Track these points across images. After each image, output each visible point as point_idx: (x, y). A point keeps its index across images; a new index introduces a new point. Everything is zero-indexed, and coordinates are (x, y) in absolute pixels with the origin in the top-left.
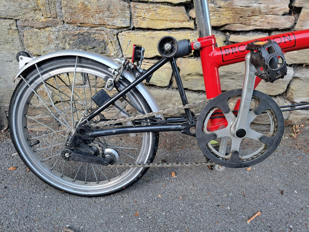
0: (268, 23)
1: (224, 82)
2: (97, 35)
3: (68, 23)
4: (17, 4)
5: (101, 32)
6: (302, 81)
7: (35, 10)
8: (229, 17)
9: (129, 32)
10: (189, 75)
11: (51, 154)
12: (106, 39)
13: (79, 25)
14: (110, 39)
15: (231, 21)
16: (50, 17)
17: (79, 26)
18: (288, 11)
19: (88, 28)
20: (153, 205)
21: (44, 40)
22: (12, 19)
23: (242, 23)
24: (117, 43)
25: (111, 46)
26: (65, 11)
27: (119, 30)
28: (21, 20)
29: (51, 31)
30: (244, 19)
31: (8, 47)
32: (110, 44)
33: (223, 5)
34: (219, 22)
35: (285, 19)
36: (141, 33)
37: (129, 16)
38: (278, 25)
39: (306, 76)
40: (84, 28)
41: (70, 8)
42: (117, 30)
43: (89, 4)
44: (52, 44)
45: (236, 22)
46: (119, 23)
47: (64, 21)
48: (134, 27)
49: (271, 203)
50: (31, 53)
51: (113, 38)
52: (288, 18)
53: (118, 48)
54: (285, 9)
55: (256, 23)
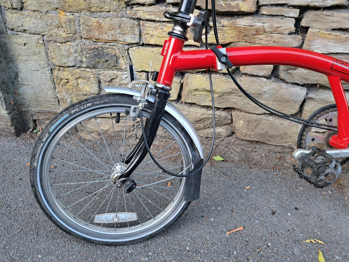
0: (274, 42)
1: (231, 99)
2: (110, 50)
3: (85, 38)
4: (44, 22)
5: (113, 47)
6: (317, 102)
7: (58, 27)
8: (233, 35)
9: (138, 48)
10: (196, 90)
11: (65, 156)
12: (118, 54)
13: (95, 40)
14: (121, 54)
15: (235, 39)
16: (70, 33)
17: (95, 42)
18: (294, 30)
19: (102, 43)
20: (141, 208)
21: (65, 53)
22: (39, 34)
23: (247, 41)
24: (128, 57)
25: (123, 60)
26: (83, 28)
27: (130, 46)
28: (47, 35)
29: (71, 45)
30: (249, 38)
31: (36, 58)
32: (122, 58)
33: (227, 24)
34: (223, 40)
35: (291, 38)
36: (150, 49)
37: (138, 34)
38: (285, 44)
39: (320, 97)
40: (99, 43)
41: (87, 25)
42: (128, 46)
43: (103, 22)
44: (71, 57)
45: (241, 41)
46: (129, 39)
47: (82, 37)
48: (143, 43)
49: (257, 221)
50: (54, 64)
51: (124, 53)
52: (295, 37)
53: (129, 62)
54: (290, 28)
55: (261, 42)
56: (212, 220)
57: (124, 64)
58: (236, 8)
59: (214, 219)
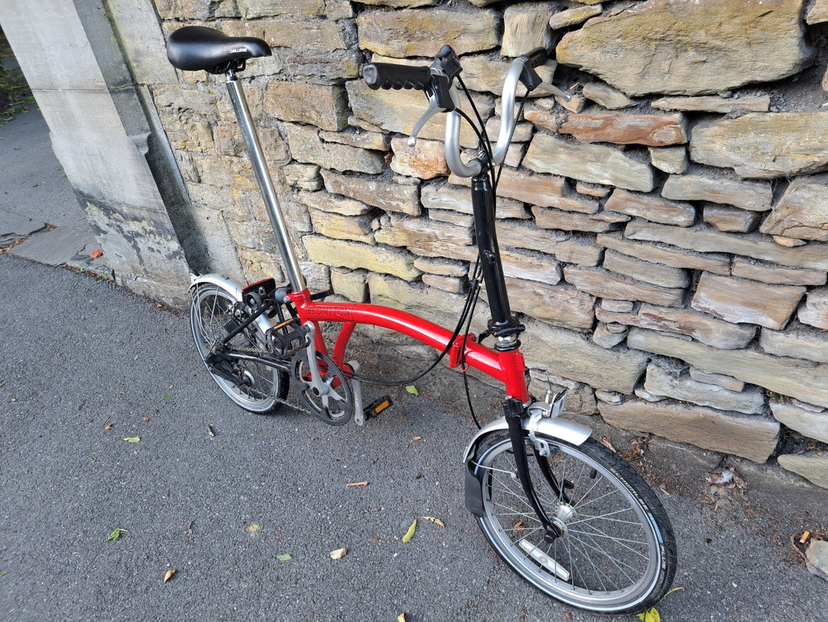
4: (220, 198)
7: (234, 205)
8: (404, 239)
9: (311, 237)
10: (380, 296)
13: (268, 223)
15: (409, 244)
16: (245, 213)
21: (243, 232)
22: (219, 210)
23: (422, 248)
25: (298, 249)
26: (255, 208)
27: (302, 234)
28: (225, 212)
29: (247, 225)
30: (422, 244)
31: (219, 233)
33: (394, 224)
34: (396, 243)
35: (468, 250)
36: (323, 240)
37: (308, 222)
41: (258, 207)
44: (249, 238)
45: (416, 246)
46: (299, 227)
47: (255, 219)
48: (316, 232)
50: (236, 243)
55: (438, 250)
56: (345, 467)
57: (300, 253)
58: (398, 209)
59: (348, 467)
